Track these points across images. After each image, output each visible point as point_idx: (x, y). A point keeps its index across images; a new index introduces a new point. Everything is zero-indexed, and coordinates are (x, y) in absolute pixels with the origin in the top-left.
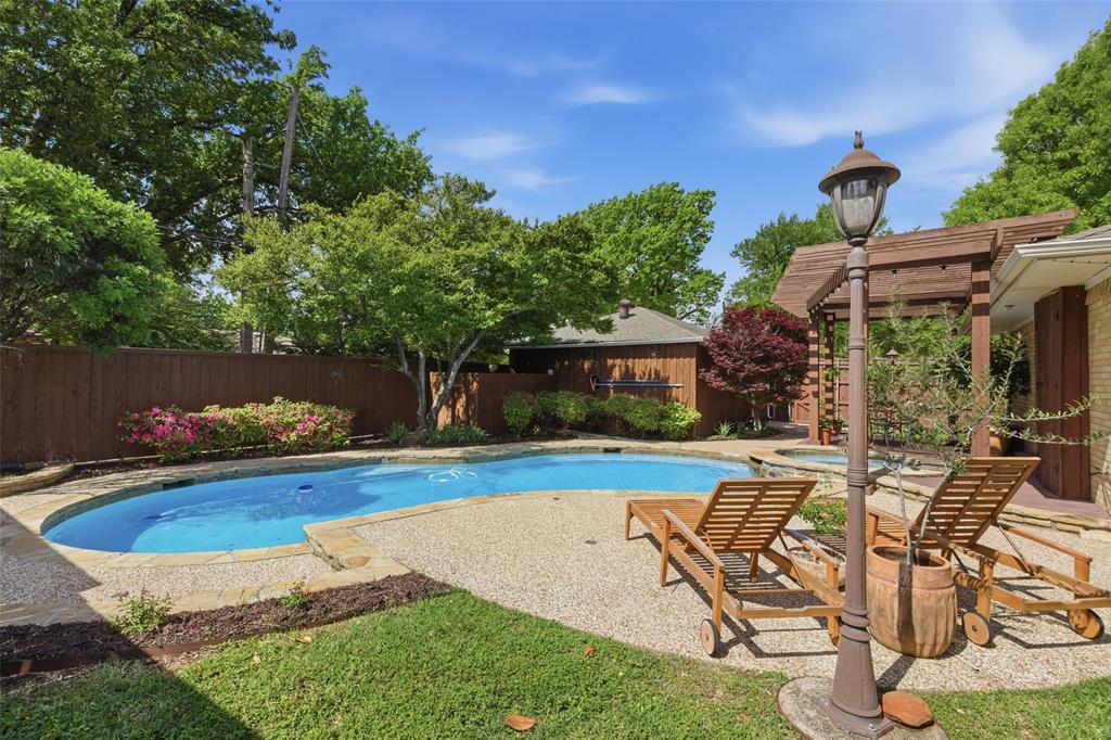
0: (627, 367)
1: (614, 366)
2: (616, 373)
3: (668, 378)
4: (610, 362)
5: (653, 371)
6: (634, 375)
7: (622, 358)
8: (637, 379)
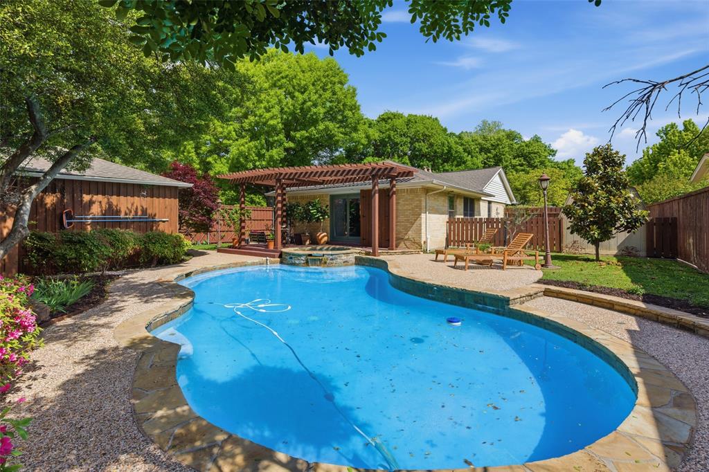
0: (110, 205)
1: (91, 203)
2: (96, 210)
3: (155, 215)
4: (86, 198)
5: (139, 208)
6: (118, 212)
7: (104, 194)
8: (122, 216)
